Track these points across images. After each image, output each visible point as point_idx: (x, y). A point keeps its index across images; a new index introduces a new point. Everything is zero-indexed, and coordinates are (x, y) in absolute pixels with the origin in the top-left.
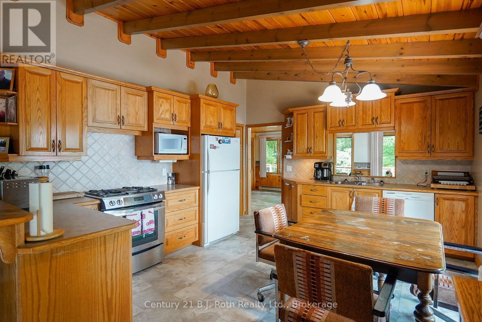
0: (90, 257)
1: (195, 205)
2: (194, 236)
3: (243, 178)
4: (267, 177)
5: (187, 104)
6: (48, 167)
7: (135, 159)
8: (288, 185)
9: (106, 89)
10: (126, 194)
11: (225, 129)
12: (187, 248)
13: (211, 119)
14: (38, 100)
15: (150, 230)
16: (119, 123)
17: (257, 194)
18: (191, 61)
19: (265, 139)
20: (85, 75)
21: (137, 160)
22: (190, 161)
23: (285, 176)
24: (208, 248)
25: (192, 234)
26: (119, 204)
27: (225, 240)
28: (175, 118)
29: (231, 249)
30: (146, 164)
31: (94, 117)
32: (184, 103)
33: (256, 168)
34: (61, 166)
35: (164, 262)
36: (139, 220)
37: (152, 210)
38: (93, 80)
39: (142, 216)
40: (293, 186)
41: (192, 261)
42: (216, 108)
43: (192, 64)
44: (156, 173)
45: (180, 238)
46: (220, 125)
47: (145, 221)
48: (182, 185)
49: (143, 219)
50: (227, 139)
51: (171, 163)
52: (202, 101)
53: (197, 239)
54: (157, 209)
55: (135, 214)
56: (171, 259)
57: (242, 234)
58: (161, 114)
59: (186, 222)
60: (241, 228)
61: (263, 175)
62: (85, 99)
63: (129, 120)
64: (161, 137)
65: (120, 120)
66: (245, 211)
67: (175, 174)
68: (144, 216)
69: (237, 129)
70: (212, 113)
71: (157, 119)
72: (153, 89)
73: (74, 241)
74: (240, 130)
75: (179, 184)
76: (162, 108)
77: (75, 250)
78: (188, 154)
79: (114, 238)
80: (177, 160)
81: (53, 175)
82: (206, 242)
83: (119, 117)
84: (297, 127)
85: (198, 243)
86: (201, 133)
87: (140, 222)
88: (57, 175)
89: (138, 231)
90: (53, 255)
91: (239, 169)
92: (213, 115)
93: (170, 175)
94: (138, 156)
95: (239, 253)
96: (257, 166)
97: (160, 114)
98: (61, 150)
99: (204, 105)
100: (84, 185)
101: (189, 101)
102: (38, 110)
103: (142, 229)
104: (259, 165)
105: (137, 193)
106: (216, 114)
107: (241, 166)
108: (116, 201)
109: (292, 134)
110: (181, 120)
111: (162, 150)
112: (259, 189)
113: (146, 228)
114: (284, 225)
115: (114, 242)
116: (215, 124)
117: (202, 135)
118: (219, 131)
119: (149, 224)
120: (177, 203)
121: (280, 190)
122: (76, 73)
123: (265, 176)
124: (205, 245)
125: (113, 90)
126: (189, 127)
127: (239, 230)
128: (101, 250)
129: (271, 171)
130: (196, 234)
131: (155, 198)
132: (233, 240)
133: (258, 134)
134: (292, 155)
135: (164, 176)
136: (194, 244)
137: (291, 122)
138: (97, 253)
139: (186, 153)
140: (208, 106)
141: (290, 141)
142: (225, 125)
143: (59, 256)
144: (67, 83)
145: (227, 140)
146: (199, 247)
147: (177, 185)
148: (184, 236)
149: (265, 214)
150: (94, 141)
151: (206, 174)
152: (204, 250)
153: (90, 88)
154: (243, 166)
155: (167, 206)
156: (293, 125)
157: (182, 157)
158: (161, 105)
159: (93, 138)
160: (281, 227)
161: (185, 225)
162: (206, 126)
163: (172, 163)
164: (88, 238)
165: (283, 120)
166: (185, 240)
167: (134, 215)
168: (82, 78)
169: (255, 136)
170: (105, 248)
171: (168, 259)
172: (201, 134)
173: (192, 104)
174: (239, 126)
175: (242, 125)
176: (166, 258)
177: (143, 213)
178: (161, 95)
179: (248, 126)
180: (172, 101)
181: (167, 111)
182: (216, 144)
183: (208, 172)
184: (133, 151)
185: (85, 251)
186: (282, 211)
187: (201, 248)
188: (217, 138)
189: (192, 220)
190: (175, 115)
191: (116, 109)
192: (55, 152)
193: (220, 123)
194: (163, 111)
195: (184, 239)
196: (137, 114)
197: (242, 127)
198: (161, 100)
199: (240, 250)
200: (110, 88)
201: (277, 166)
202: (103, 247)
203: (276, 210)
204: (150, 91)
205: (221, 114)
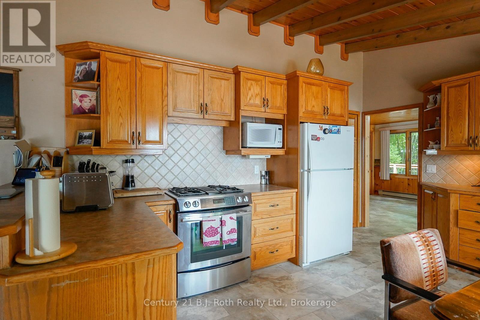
0: (110, 291)
1: (291, 213)
2: (289, 251)
3: (357, 180)
4: (391, 179)
5: (283, 86)
6: (133, 161)
7: (223, 154)
8: (431, 192)
9: (187, 74)
10: (205, 194)
11: (334, 115)
12: (281, 264)
13: (314, 103)
14: (119, 89)
15: (232, 240)
16: (202, 112)
17: (378, 200)
18: (289, 36)
19: (388, 132)
20: (165, 59)
21: (225, 155)
22: (286, 157)
23: (425, 180)
24: (308, 270)
25: (287, 248)
26: (194, 205)
27: (332, 261)
28: (267, 103)
29: (340, 277)
30: (236, 160)
31: (175, 106)
32: (278, 85)
33: (375, 167)
34: (147, 160)
35: (250, 281)
36: (218, 227)
37: (234, 216)
38: (173, 64)
39: (222, 223)
40: (439, 195)
41: (284, 287)
42: (320, 88)
43: (290, 39)
44: (246, 170)
45: (272, 252)
46: (326, 110)
47: (226, 229)
48: (276, 186)
49: (223, 227)
50: (336, 128)
51: (264, 159)
52: (301, 79)
53: (294, 255)
54: (241, 214)
55: (214, 219)
56: (260, 278)
57: (357, 256)
58: (250, 99)
59: (279, 233)
60: (354, 246)
61: (385, 176)
62: (165, 87)
63: (214, 108)
64: (249, 127)
65: (203, 109)
66: (360, 221)
67: (269, 173)
68: (224, 223)
69: (350, 118)
70: (315, 94)
71: (245, 106)
72: (240, 69)
73: (74, 270)
74: (354, 119)
75: (274, 184)
76: (251, 92)
77: (86, 280)
78: (283, 147)
79: (148, 265)
80: (271, 155)
81: (139, 170)
82: (305, 261)
83: (202, 105)
84: (448, 108)
85: (295, 261)
86: (300, 120)
87: (219, 230)
88: (143, 170)
89: (217, 241)
90: (53, 286)
91: (353, 168)
92: (316, 98)
93: (264, 173)
94: (226, 151)
95: (351, 287)
96: (377, 165)
97: (248, 99)
98: (141, 142)
99: (304, 85)
100: (170, 181)
101: (285, 82)
102: (119, 100)
103: (221, 239)
104: (379, 164)
105: (219, 193)
106: (320, 96)
107: (356, 164)
108: (192, 203)
109: (438, 118)
110: (275, 105)
111: (250, 143)
112: (379, 193)
113: (226, 237)
114: (440, 268)
115: (148, 271)
116: (318, 109)
117: (301, 123)
118: (324, 117)
119: (230, 233)
120: (268, 208)
121: (416, 197)
122: (155, 58)
123: (388, 178)
124: (304, 265)
125: (196, 75)
126: (284, 115)
127: (351, 250)
128: (128, 282)
129: (395, 172)
130: (292, 249)
131: (239, 202)
132: (343, 262)
133: (377, 127)
134: (439, 149)
135: (256, 174)
136: (289, 260)
137: (435, 102)
138: (120, 285)
139: (281, 147)
140: (309, 86)
141: (435, 128)
142: (333, 110)
143: (62, 287)
144: (147, 69)
145: (335, 130)
146: (296, 266)
147: (271, 185)
148: (277, 251)
149: (403, 247)
150: (180, 134)
151: (306, 173)
152: (301, 271)
153: (170, 73)
154: (359, 165)
155: (255, 211)
156: (441, 105)
157: (276, 151)
158: (249, 88)
159: (179, 131)
160: (433, 271)
161: (277, 236)
162: (307, 112)
163: (266, 159)
164: (98, 266)
165: (421, 101)
166: (278, 256)
167: (212, 220)
168: (163, 63)
169: (374, 129)
170: (134, 278)
171: (255, 277)
172: (299, 123)
173: (288, 85)
174: (352, 114)
175: (357, 112)
176: (254, 274)
177: (222, 220)
178: (249, 76)
179: (365, 114)
180: (264, 83)
181: (257, 95)
182: (320, 134)
183: (309, 171)
184: (221, 145)
185: (102, 282)
186: (435, 243)
187: (298, 267)
188: (321, 126)
189: (287, 231)
190: (267, 100)
191: (199, 96)
192: (135, 145)
193: (326, 108)
194: (252, 96)
195: (276, 253)
196: (223, 100)
197: (357, 115)
198: (249, 82)
199: (353, 282)
200: (192, 72)
201: (406, 166)
202: (130, 278)
203: (423, 239)
204: (237, 73)
205: (327, 95)
